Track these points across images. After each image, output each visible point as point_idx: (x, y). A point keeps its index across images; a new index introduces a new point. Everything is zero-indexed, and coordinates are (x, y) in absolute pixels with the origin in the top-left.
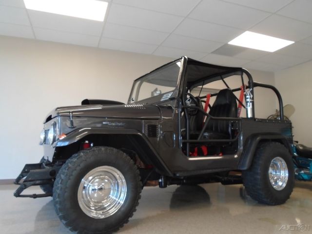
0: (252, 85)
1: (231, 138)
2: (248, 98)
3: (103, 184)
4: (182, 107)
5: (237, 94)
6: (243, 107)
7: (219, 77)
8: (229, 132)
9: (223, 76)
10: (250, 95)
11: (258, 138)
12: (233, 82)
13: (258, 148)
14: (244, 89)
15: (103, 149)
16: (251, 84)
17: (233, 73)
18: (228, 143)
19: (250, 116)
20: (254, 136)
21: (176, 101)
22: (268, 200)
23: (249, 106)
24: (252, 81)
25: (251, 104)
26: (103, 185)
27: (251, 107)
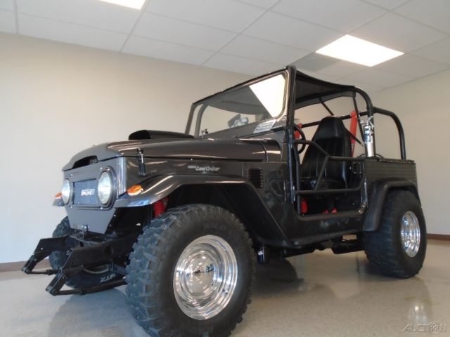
0: (372, 110)
1: (347, 186)
2: (367, 130)
3: (200, 264)
4: (294, 141)
5: (347, 124)
6: (356, 143)
7: (317, 100)
8: (342, 179)
9: (323, 98)
10: (370, 125)
11: (386, 186)
12: (340, 107)
13: (386, 199)
14: (358, 116)
15: (204, 208)
16: (370, 110)
17: (340, 94)
18: (342, 194)
19: (370, 154)
20: (380, 183)
21: (284, 133)
22: (402, 272)
23: (370, 141)
24: (372, 105)
25: (372, 137)
26: (200, 266)
27: (372, 141)
